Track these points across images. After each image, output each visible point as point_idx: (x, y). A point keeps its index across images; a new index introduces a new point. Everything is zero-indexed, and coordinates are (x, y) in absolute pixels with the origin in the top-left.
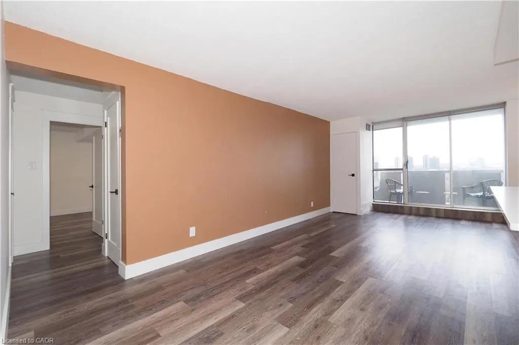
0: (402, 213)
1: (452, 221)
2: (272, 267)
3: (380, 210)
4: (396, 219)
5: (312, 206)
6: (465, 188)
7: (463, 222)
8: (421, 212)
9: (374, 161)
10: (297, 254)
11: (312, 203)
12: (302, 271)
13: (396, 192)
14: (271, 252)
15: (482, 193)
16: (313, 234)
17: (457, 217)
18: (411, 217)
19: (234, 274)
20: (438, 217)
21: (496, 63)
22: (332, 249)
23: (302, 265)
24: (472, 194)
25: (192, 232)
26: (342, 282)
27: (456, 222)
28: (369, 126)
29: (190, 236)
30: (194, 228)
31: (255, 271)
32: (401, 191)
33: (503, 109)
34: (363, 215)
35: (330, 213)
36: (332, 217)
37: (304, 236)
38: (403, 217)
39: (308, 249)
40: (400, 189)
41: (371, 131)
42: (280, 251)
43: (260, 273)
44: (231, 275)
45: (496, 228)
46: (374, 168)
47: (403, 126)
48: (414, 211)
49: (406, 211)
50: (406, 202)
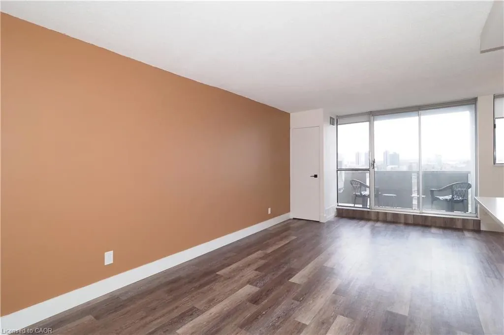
0: (369, 220)
1: (422, 229)
2: (215, 304)
3: (344, 215)
4: (362, 226)
5: (269, 212)
6: (433, 191)
7: (434, 230)
8: (389, 218)
9: (339, 160)
10: (250, 282)
11: (269, 209)
12: (254, 309)
13: (361, 193)
14: (216, 279)
15: (451, 196)
16: (270, 250)
17: (427, 224)
18: (378, 224)
19: (162, 319)
20: (407, 224)
21: (482, 50)
22: (291, 273)
23: (255, 300)
24: (441, 198)
25: (109, 258)
26: (304, 326)
27: (427, 230)
28: (333, 119)
29: (106, 264)
30: (111, 252)
31: (192, 313)
32: (367, 193)
33: (474, 105)
34: (326, 222)
35: (290, 219)
36: (291, 226)
37: (259, 254)
38: (370, 224)
39: (263, 273)
40: (366, 191)
41: (335, 126)
42: (229, 277)
43: (198, 315)
44: (159, 321)
45: (469, 237)
46: (338, 168)
47: (369, 121)
48: (381, 218)
49: (373, 217)
50: (372, 206)
